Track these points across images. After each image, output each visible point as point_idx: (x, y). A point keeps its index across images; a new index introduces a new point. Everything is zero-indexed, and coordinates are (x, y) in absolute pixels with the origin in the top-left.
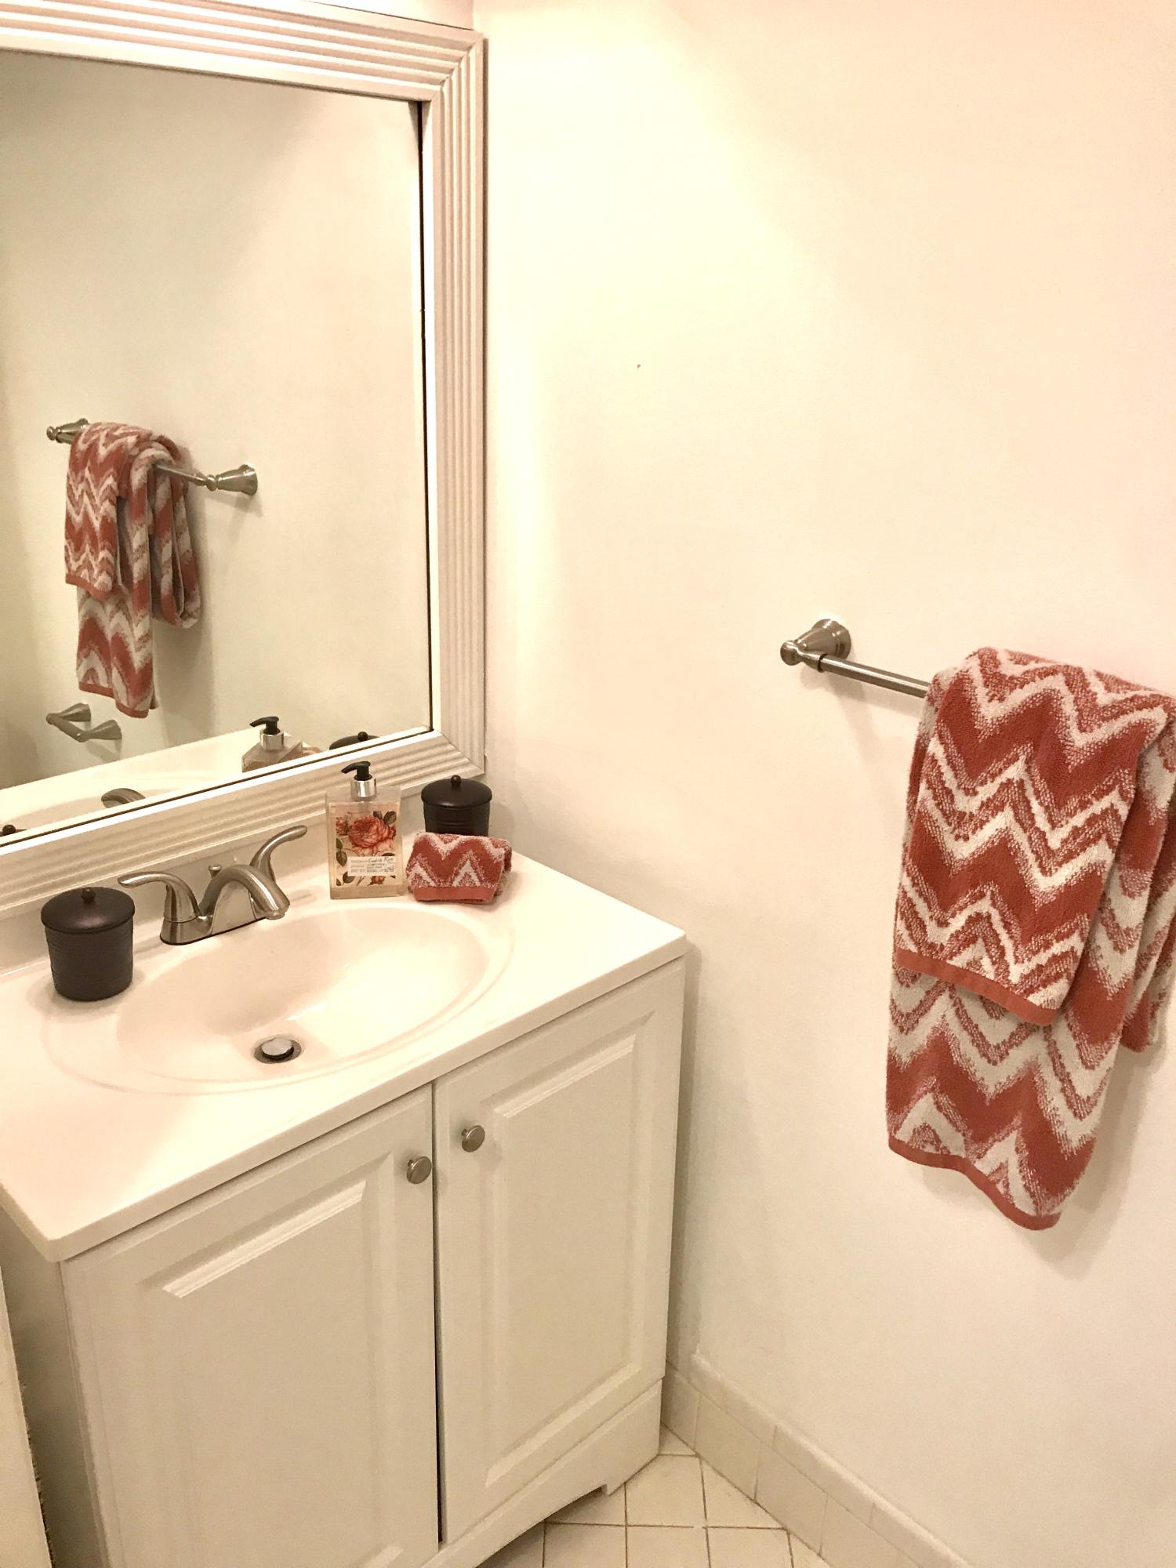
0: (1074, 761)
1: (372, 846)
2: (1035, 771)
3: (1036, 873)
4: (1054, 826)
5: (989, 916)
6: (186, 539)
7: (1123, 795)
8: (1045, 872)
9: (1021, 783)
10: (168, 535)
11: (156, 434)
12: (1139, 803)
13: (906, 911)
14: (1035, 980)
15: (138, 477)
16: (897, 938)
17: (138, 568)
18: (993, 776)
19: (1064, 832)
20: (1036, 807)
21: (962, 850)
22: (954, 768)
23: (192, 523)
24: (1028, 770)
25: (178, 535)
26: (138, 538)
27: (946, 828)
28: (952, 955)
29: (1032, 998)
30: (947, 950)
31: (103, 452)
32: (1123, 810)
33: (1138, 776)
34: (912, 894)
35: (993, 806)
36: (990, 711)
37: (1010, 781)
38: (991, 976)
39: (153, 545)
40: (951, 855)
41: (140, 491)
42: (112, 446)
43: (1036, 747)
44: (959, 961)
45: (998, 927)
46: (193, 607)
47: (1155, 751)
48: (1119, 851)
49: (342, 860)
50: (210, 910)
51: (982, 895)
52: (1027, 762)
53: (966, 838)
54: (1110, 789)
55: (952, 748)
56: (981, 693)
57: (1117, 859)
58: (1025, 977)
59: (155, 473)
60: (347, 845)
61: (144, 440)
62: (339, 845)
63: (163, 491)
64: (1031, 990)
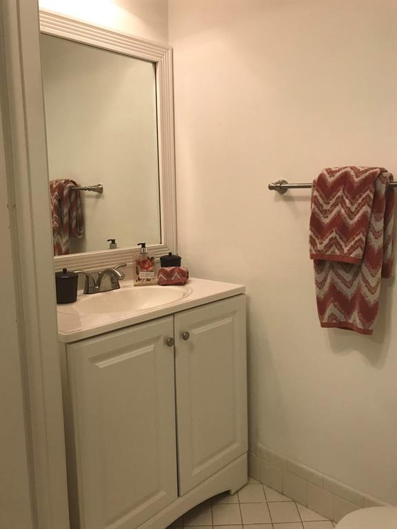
0: (356, 185)
1: (147, 268)
2: (346, 193)
3: (348, 220)
4: (352, 205)
5: (336, 237)
6: (80, 209)
7: (371, 191)
8: (351, 219)
9: (342, 196)
10: (75, 209)
11: (71, 179)
12: (376, 194)
13: (312, 242)
14: (351, 250)
15: (65, 192)
16: (311, 251)
17: (66, 219)
18: (334, 197)
19: (356, 206)
20: (347, 201)
21: (326, 221)
22: (322, 198)
23: (82, 206)
24: (344, 192)
25: (77, 209)
26: (66, 210)
27: (321, 215)
28: (326, 252)
29: (351, 256)
30: (324, 251)
31: (54, 186)
32: (372, 196)
33: (375, 186)
34: (314, 237)
35: (335, 205)
36: (331, 180)
37: (339, 197)
38: (338, 254)
39: (70, 212)
40: (323, 223)
41: (66, 197)
42: (57, 184)
43: (345, 186)
44: (329, 253)
45: (339, 240)
46: (81, 232)
47: (378, 179)
48: (373, 208)
49: (138, 273)
50: (99, 285)
51: (333, 231)
52: (343, 190)
53: (327, 217)
54: (367, 190)
55: (321, 193)
56: (327, 176)
57: (372, 211)
58: (349, 250)
59: (71, 190)
60: (139, 268)
61: (67, 182)
62: (137, 268)
63: (73, 196)
64: (351, 253)
